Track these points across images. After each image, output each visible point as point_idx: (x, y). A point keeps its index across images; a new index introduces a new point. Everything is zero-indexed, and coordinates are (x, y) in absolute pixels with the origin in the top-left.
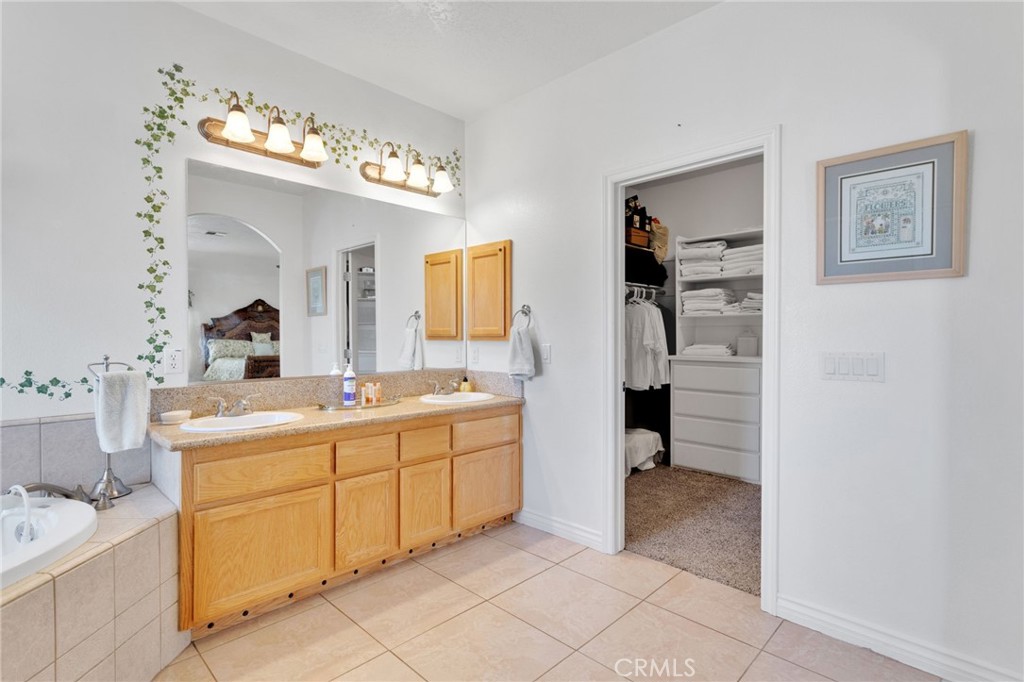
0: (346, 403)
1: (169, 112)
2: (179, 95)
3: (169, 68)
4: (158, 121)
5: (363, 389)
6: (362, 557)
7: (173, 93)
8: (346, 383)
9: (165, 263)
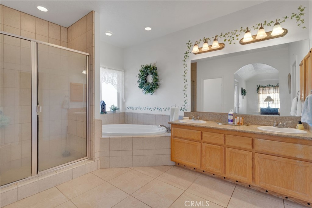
0: (229, 123)
1: (188, 52)
2: (190, 47)
3: (188, 42)
4: (186, 55)
5: (236, 119)
6: (211, 170)
7: (189, 47)
8: (229, 116)
9: (187, 85)
